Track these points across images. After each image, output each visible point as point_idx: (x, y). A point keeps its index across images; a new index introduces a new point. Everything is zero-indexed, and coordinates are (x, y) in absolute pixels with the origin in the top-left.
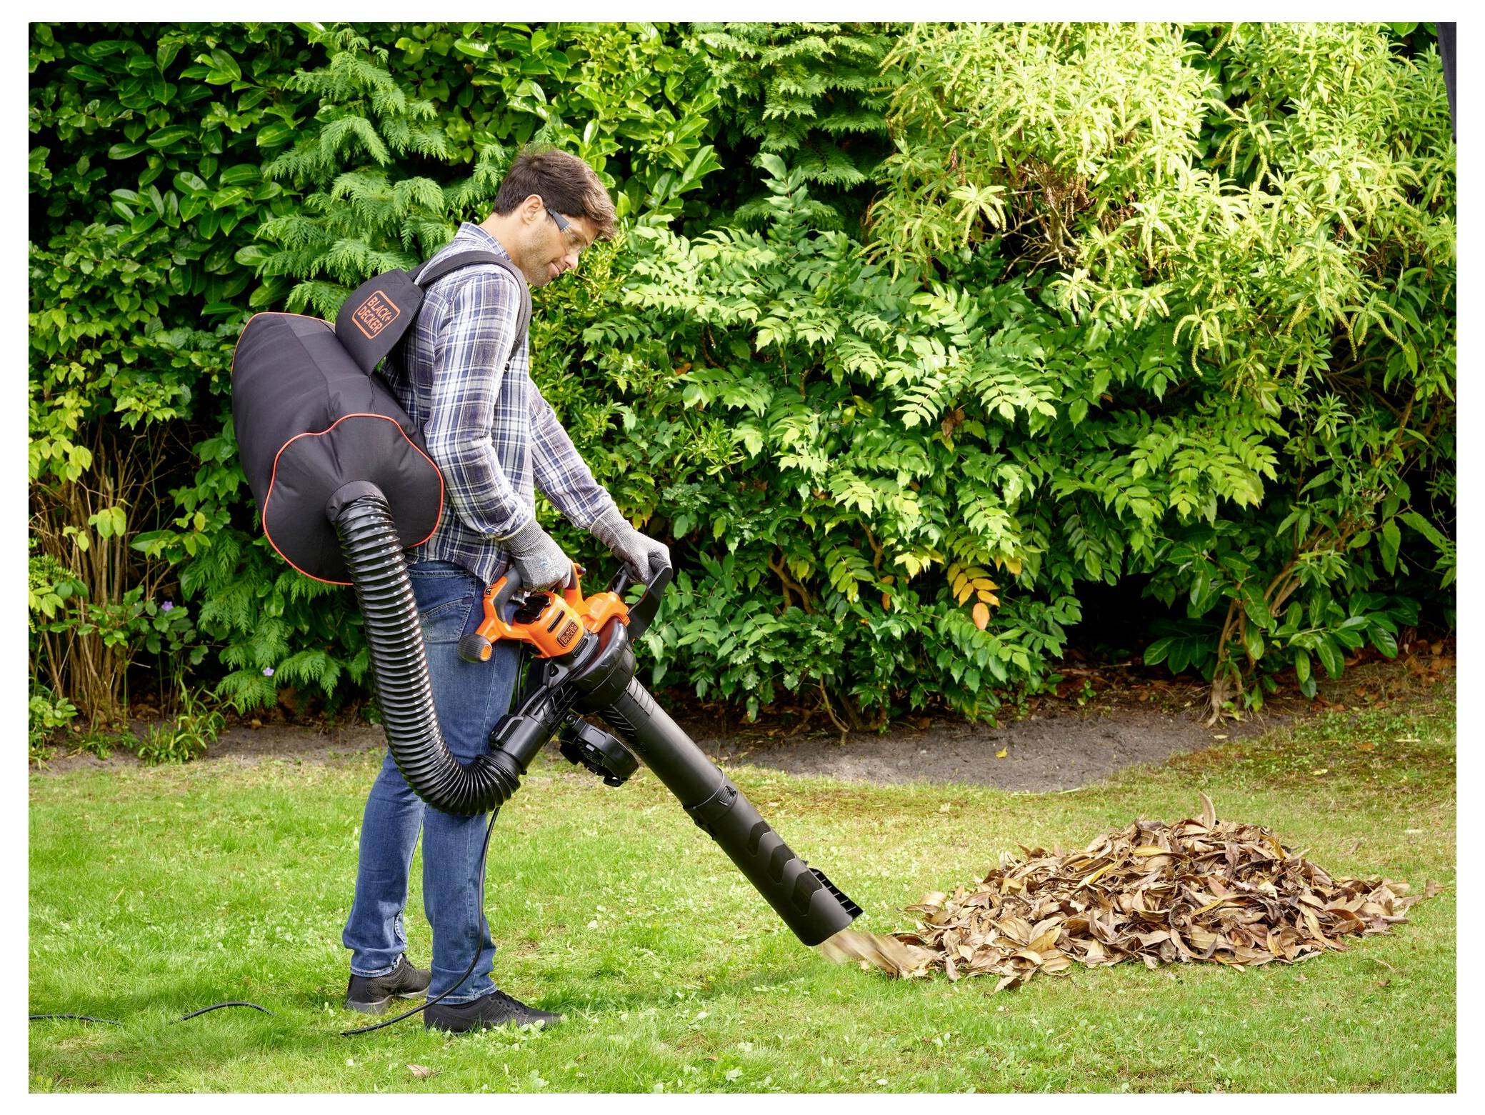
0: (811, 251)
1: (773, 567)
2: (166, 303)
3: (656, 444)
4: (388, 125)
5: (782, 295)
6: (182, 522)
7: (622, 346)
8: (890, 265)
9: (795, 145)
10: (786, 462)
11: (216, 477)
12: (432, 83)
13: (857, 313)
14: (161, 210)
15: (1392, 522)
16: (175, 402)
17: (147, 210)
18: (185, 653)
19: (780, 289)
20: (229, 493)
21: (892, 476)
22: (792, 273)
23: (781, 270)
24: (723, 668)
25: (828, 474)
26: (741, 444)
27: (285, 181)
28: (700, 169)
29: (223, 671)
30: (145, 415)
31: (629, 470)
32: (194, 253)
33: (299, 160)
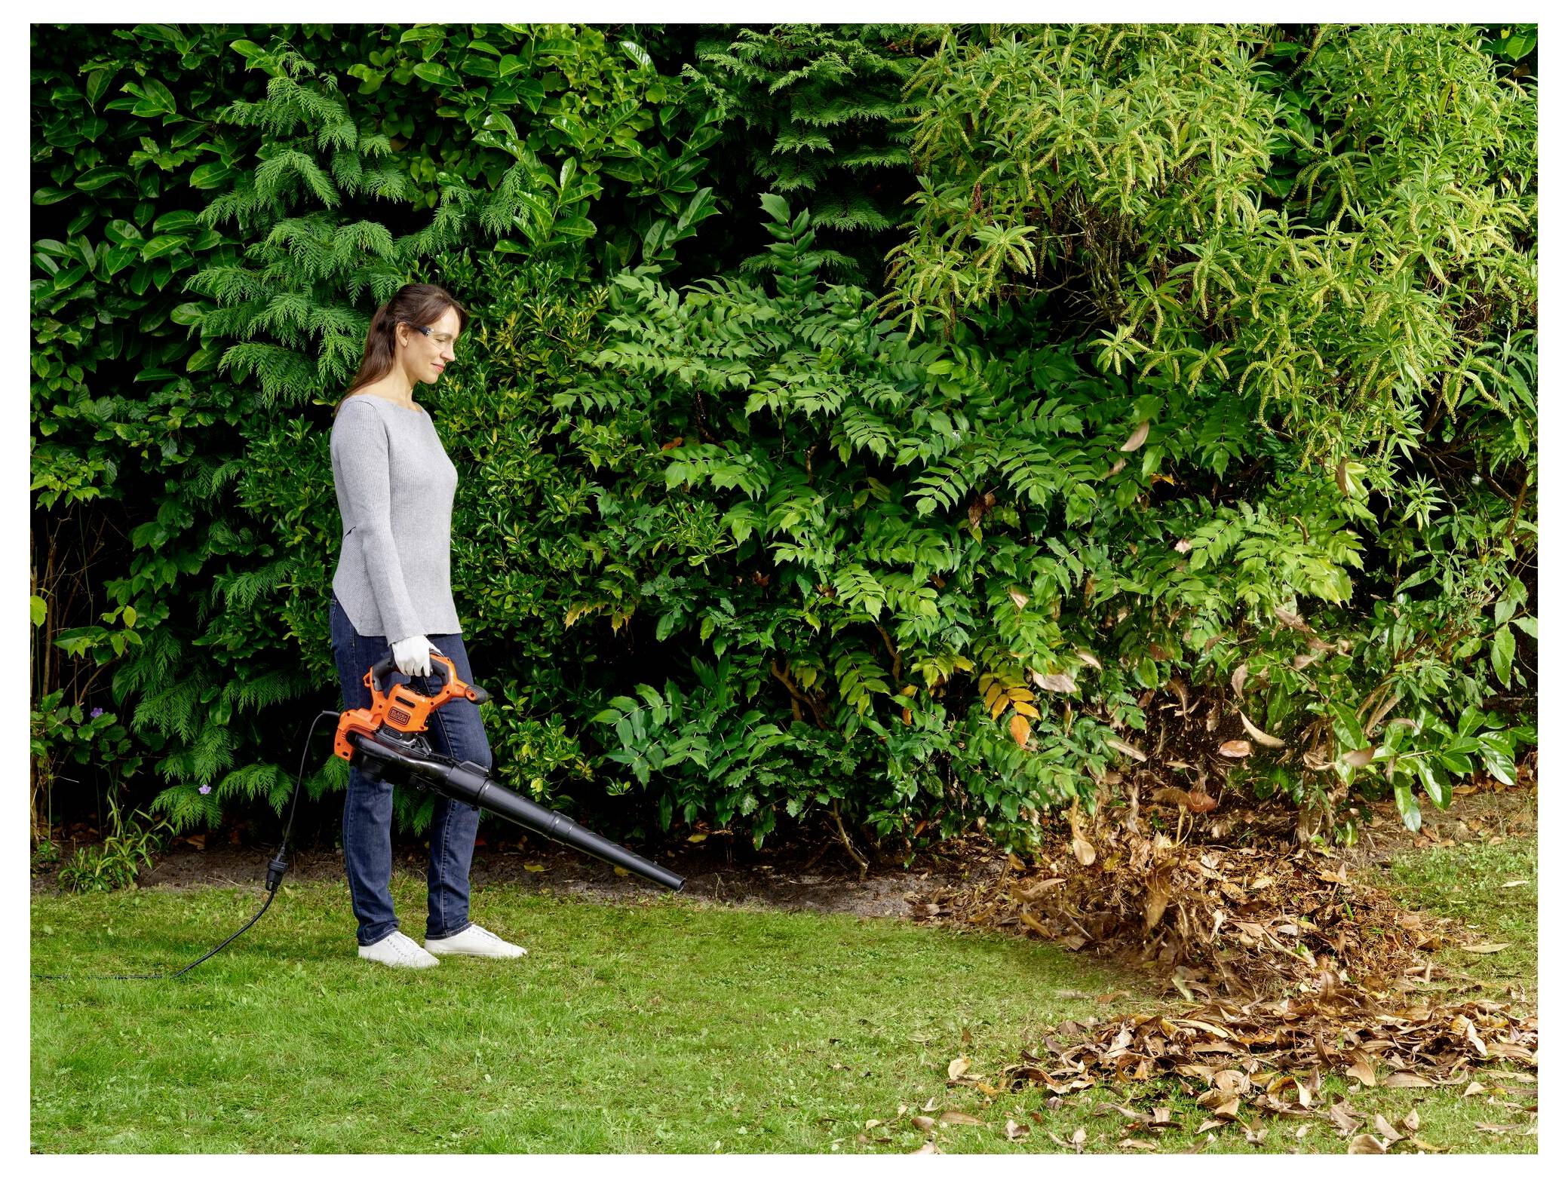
0: (819, 305)
1: (776, 674)
2: (94, 370)
3: (636, 530)
4: (338, 162)
5: (785, 357)
6: (109, 618)
7: (598, 416)
8: (907, 320)
9: (810, 185)
10: (784, 554)
11: (152, 568)
12: (395, 117)
13: (870, 381)
14: (92, 264)
15: (1506, 627)
16: (98, 481)
17: (73, 263)
18: (117, 765)
19: (782, 350)
20: (166, 586)
21: (907, 569)
22: (796, 331)
23: (784, 327)
24: (718, 791)
25: (834, 568)
26: (729, 530)
27: (227, 227)
28: (698, 213)
29: (159, 784)
30: (64, 494)
31: (607, 561)
32: (124, 311)
33: (235, 203)
